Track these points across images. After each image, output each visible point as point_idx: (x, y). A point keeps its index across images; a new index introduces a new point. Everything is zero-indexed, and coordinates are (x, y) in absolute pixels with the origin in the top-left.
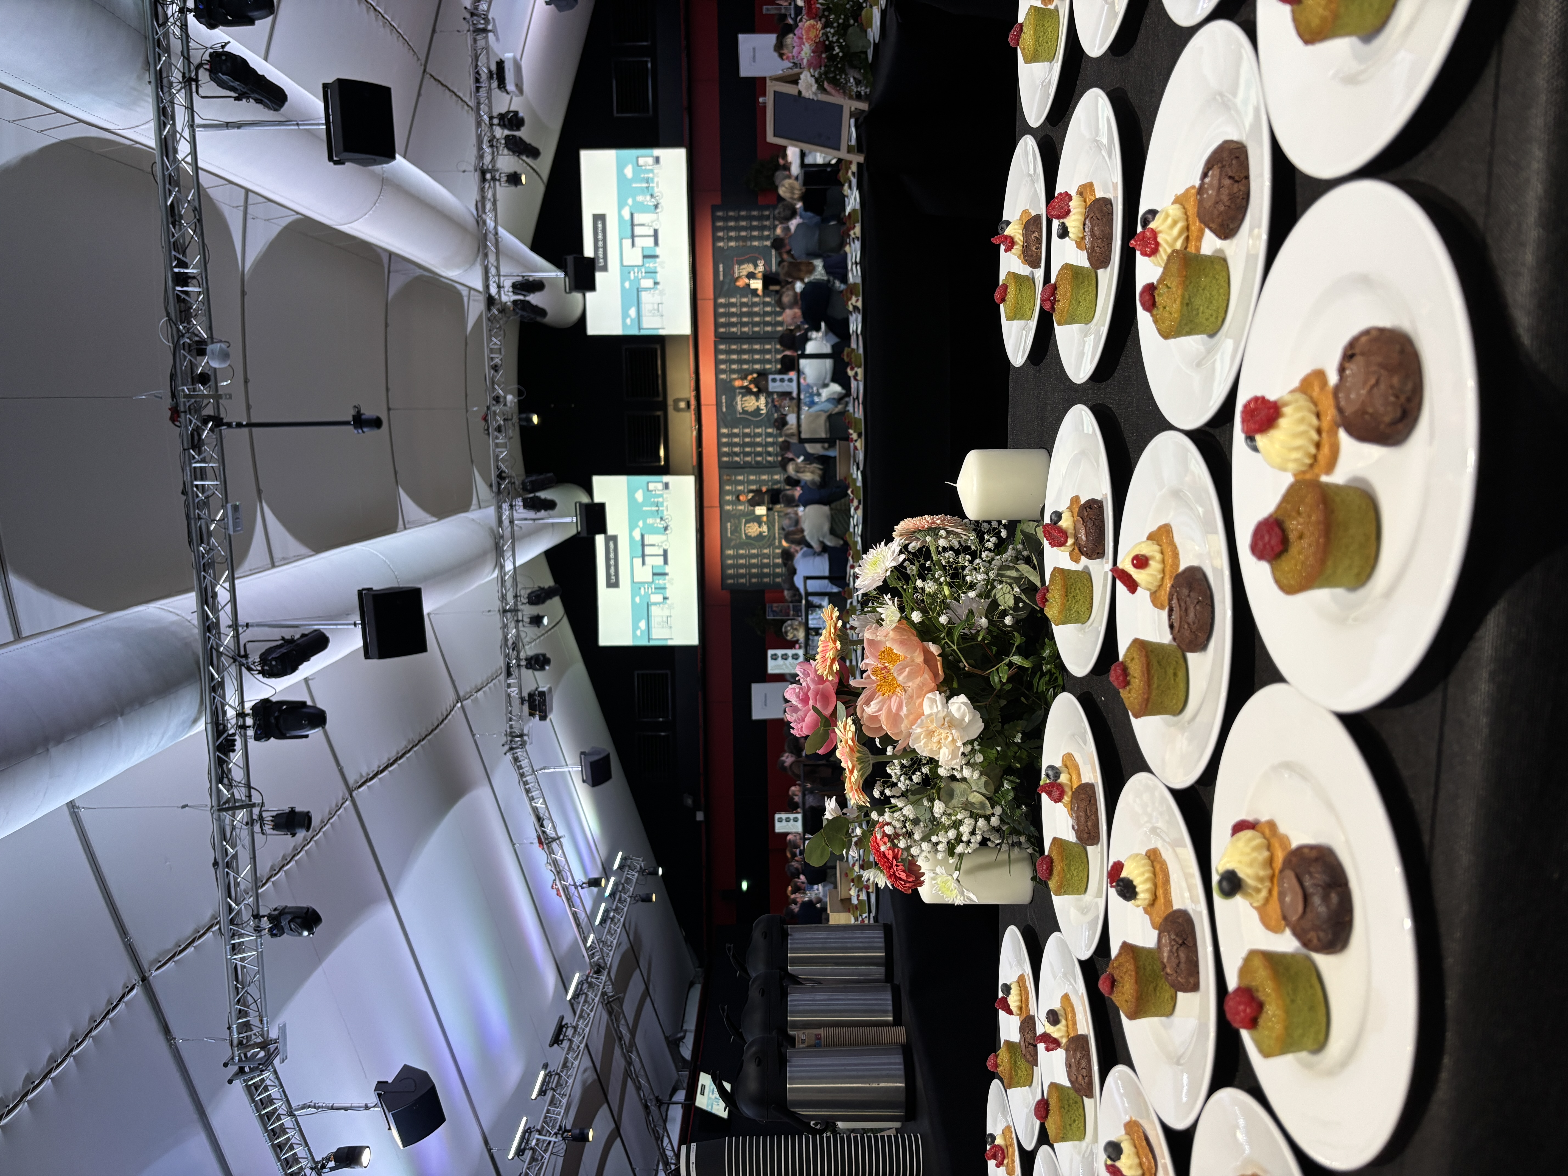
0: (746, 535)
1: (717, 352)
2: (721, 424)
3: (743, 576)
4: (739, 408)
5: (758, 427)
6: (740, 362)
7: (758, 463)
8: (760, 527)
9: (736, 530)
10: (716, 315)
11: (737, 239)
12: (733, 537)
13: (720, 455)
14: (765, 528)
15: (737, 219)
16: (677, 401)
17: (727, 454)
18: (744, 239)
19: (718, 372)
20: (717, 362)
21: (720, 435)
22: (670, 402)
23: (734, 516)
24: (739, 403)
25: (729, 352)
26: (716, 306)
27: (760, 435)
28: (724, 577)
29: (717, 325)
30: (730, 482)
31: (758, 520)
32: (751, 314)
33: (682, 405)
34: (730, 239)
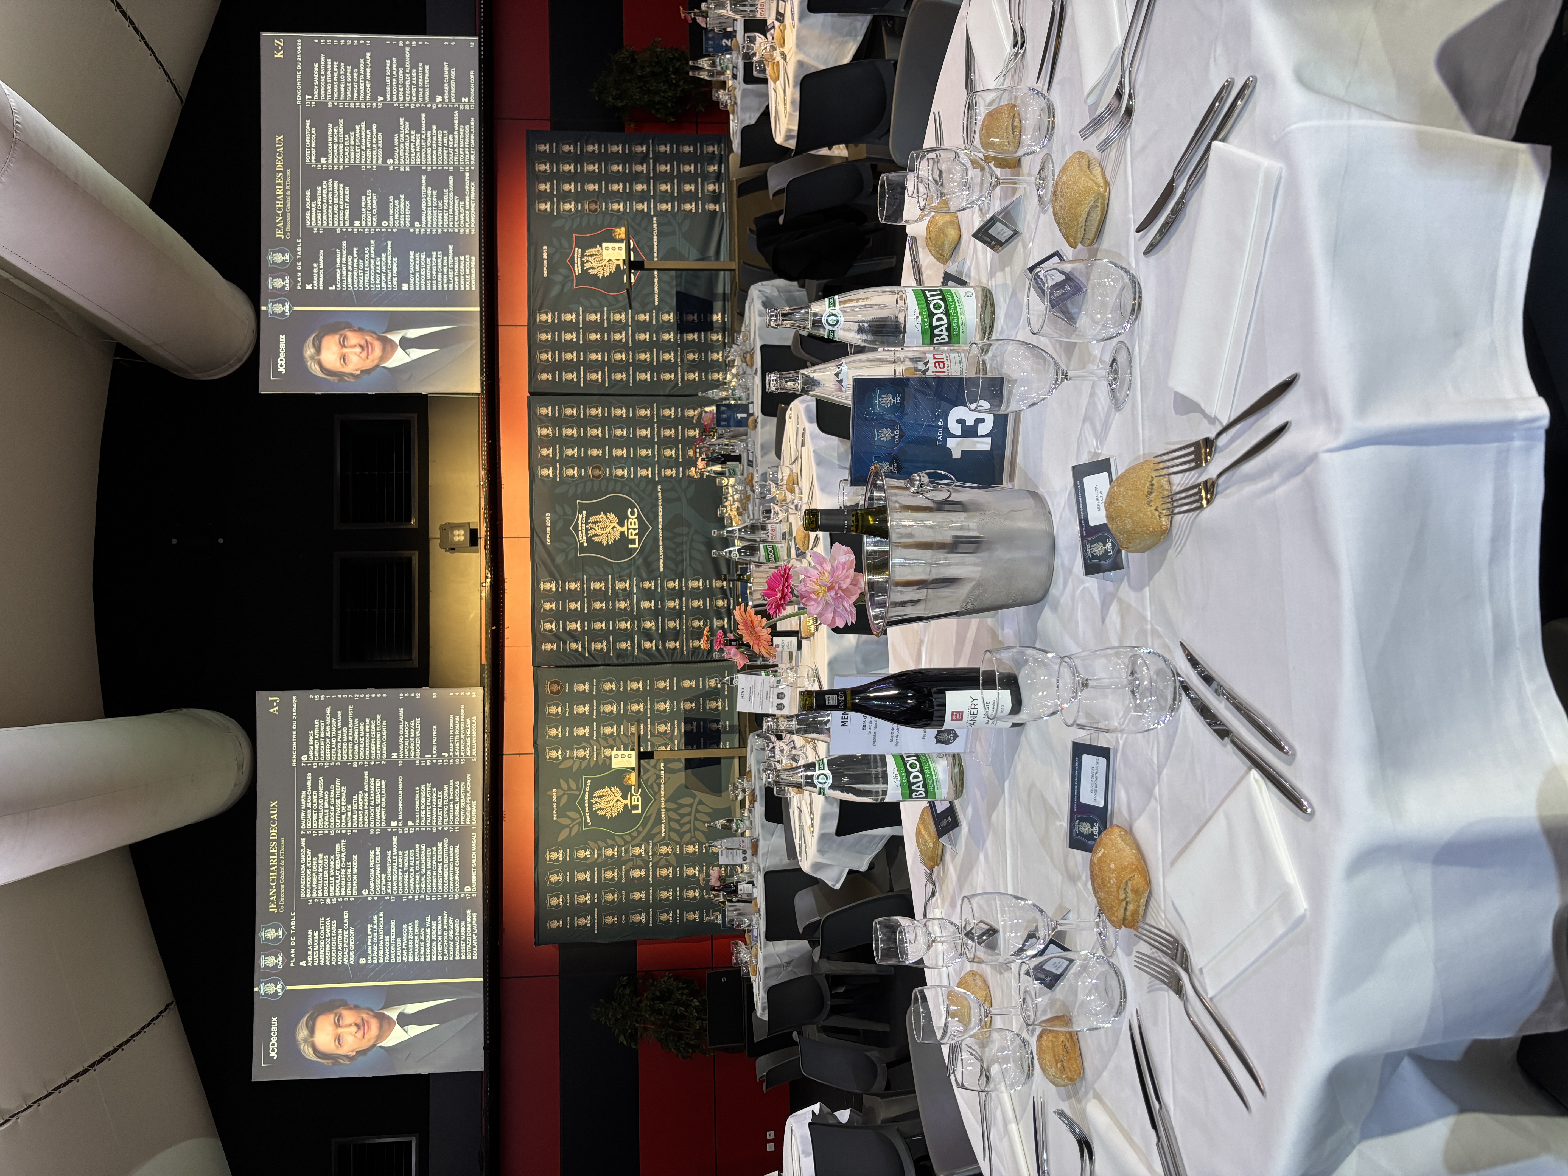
0: (593, 814)
1: (533, 420)
2: (542, 571)
3: (584, 911)
4: (582, 538)
5: (622, 580)
6: (584, 442)
7: (620, 654)
8: (625, 797)
9: (572, 804)
10: (533, 347)
11: (579, 197)
12: (565, 821)
13: (538, 637)
14: (636, 799)
15: (579, 159)
16: (448, 529)
17: (555, 637)
18: (595, 197)
19: (534, 462)
20: (534, 443)
21: (536, 596)
22: (435, 532)
23: (568, 774)
24: (582, 527)
25: (558, 422)
26: (533, 327)
27: (627, 595)
28: (542, 913)
29: (534, 368)
30: (559, 697)
31: (617, 778)
32: (606, 346)
33: (460, 536)
34: (565, 197)
